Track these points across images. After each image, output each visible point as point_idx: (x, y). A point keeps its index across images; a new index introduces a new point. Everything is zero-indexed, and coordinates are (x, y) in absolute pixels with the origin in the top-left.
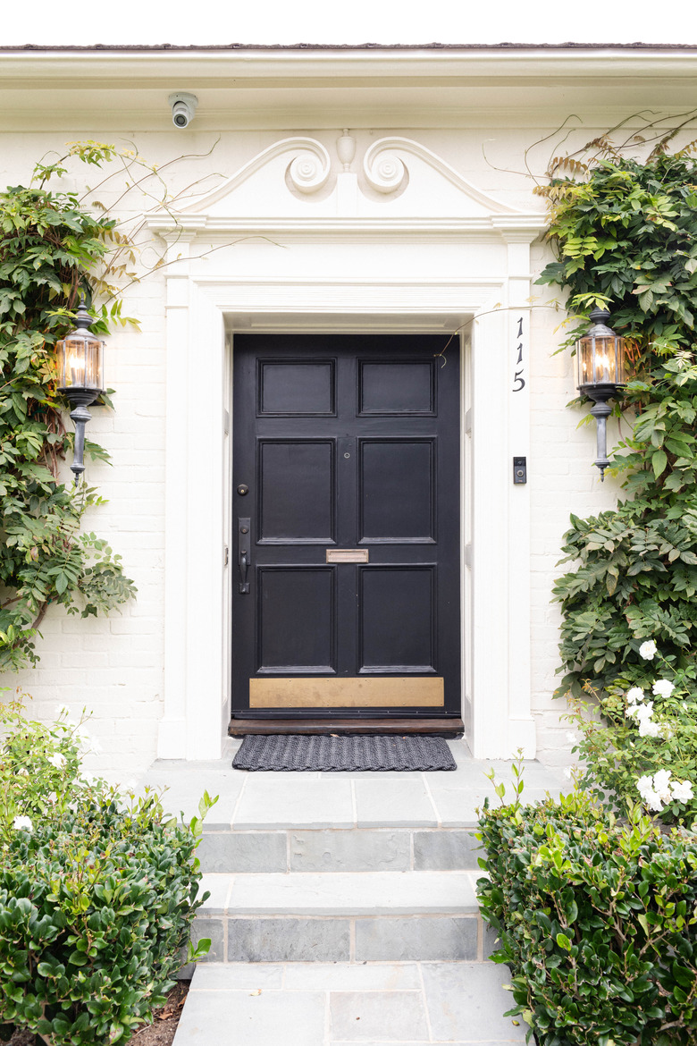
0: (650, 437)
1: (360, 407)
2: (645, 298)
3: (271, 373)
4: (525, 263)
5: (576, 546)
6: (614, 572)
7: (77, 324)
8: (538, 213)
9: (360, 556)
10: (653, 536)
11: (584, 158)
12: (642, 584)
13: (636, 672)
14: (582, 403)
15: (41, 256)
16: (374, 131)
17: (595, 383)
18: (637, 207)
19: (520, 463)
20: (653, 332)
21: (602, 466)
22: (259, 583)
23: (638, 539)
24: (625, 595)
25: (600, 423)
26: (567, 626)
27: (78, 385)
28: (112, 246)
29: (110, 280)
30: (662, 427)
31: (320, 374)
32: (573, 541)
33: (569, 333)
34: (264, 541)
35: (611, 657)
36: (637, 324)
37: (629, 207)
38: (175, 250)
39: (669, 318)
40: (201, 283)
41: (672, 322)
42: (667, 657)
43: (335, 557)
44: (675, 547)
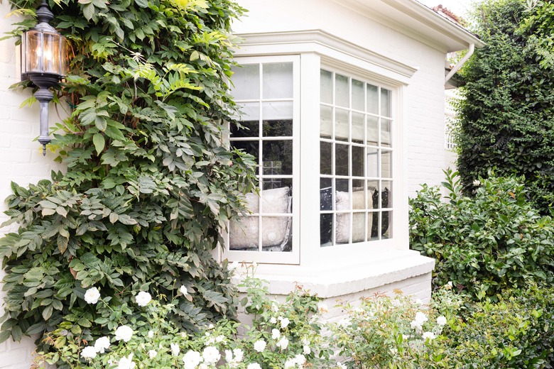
0: (94, 121)
2: (88, 8)
5: (17, 209)
6: (65, 234)
10: (96, 202)
12: (86, 241)
13: (77, 313)
14: (25, 87)
17: (42, 72)
20: (90, 39)
21: (45, 143)
23: (85, 205)
24: (72, 253)
25: (44, 106)
26: (9, 280)
30: (105, 114)
32: (14, 205)
33: (15, 24)
35: (59, 305)
36: (77, 29)
39: (104, 29)
41: (107, 33)
42: (105, 299)
44: (113, 211)
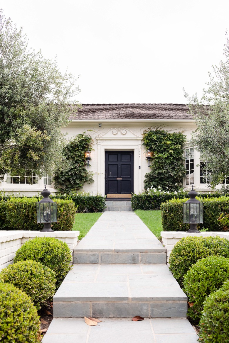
1: (121, 160)
2: (153, 147)
3: (110, 156)
4: (140, 143)
7: (88, 150)
8: (142, 137)
9: (121, 179)
11: (147, 130)
14: (147, 159)
15: (84, 143)
16: (123, 127)
17: (148, 157)
18: (152, 137)
19: (140, 166)
21: (149, 167)
22: (108, 182)
23: (152, 174)
24: (150, 181)
25: (149, 162)
27: (88, 157)
28: (91, 141)
29: (91, 145)
30: (155, 162)
31: (116, 156)
32: (146, 175)
33: (145, 151)
34: (109, 177)
36: (153, 150)
37: (151, 137)
38: (99, 141)
39: (156, 150)
40: (102, 145)
43: (118, 179)
